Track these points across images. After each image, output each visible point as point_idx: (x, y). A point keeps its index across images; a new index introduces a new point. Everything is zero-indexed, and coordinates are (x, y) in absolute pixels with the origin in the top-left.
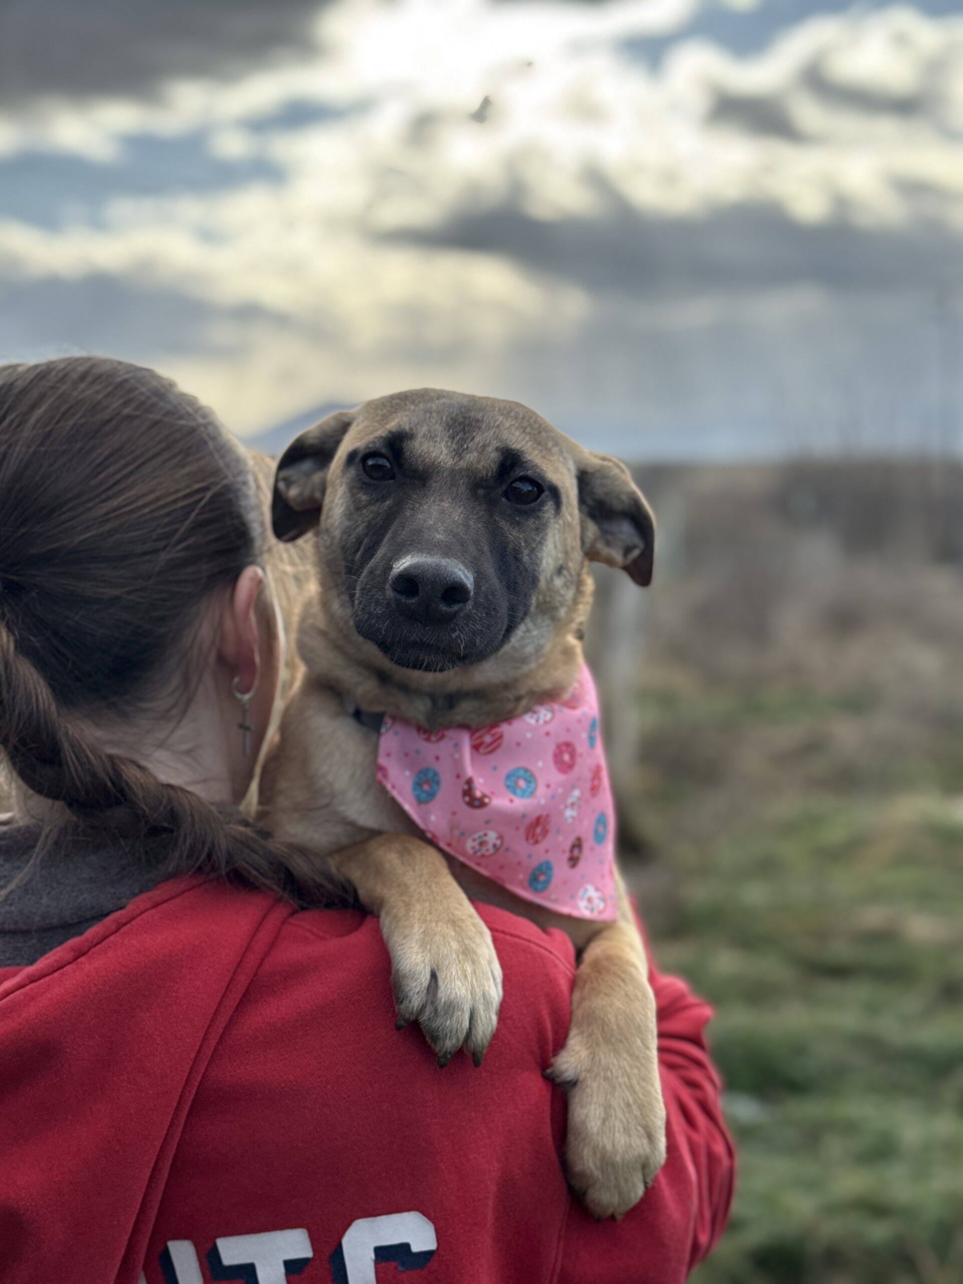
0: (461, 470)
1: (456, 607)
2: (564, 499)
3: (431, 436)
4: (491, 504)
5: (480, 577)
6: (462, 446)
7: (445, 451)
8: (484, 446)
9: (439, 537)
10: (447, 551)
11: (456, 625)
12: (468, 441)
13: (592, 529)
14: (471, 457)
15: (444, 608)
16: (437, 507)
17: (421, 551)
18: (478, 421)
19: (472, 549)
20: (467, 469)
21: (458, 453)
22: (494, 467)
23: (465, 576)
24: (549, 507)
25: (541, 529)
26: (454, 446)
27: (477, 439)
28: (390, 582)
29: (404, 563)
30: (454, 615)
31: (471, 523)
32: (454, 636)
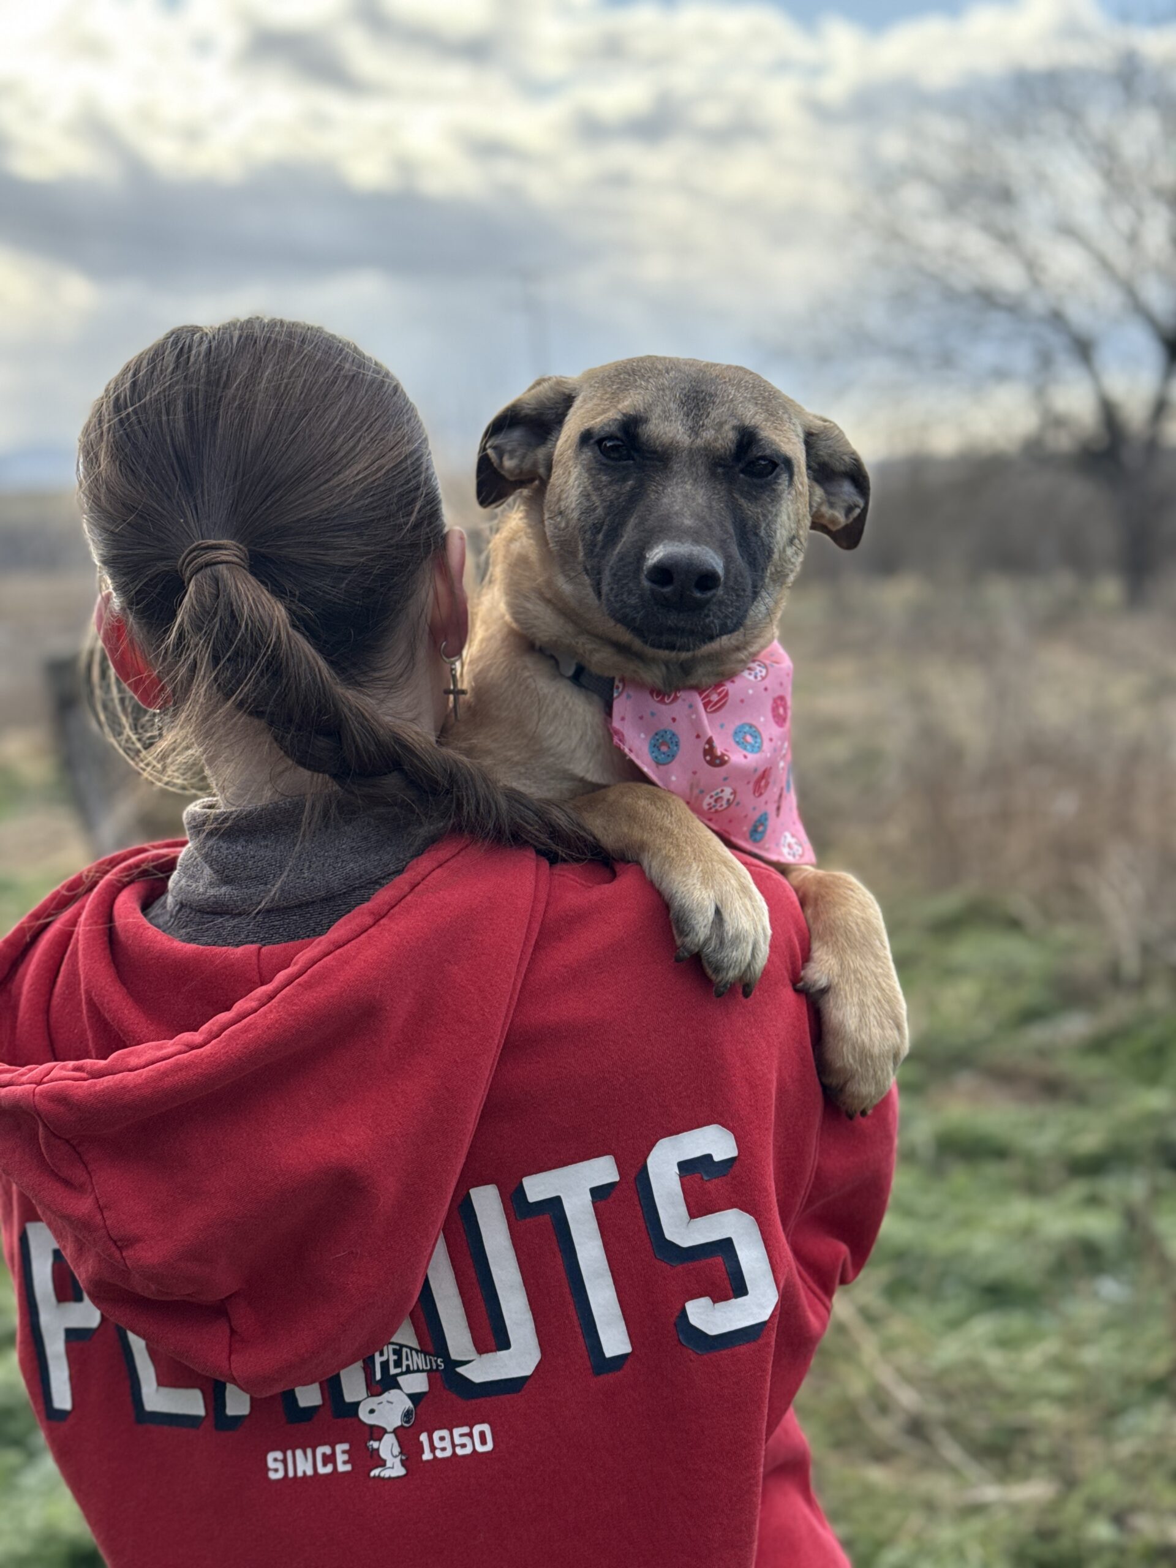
0: (699, 449)
1: (709, 594)
2: (796, 470)
3: (666, 417)
4: (730, 479)
5: (728, 560)
6: (697, 423)
7: (681, 430)
8: (721, 425)
9: (688, 522)
10: (696, 537)
11: (709, 610)
12: (704, 417)
13: (819, 492)
14: (708, 435)
15: (698, 595)
16: (679, 490)
17: (672, 539)
18: (711, 395)
19: (718, 530)
20: (705, 449)
21: (695, 431)
22: (733, 446)
23: (715, 561)
24: (785, 477)
25: (776, 499)
26: (690, 423)
27: (713, 415)
28: (645, 573)
29: (657, 554)
30: (708, 601)
31: (714, 503)
32: (707, 621)
